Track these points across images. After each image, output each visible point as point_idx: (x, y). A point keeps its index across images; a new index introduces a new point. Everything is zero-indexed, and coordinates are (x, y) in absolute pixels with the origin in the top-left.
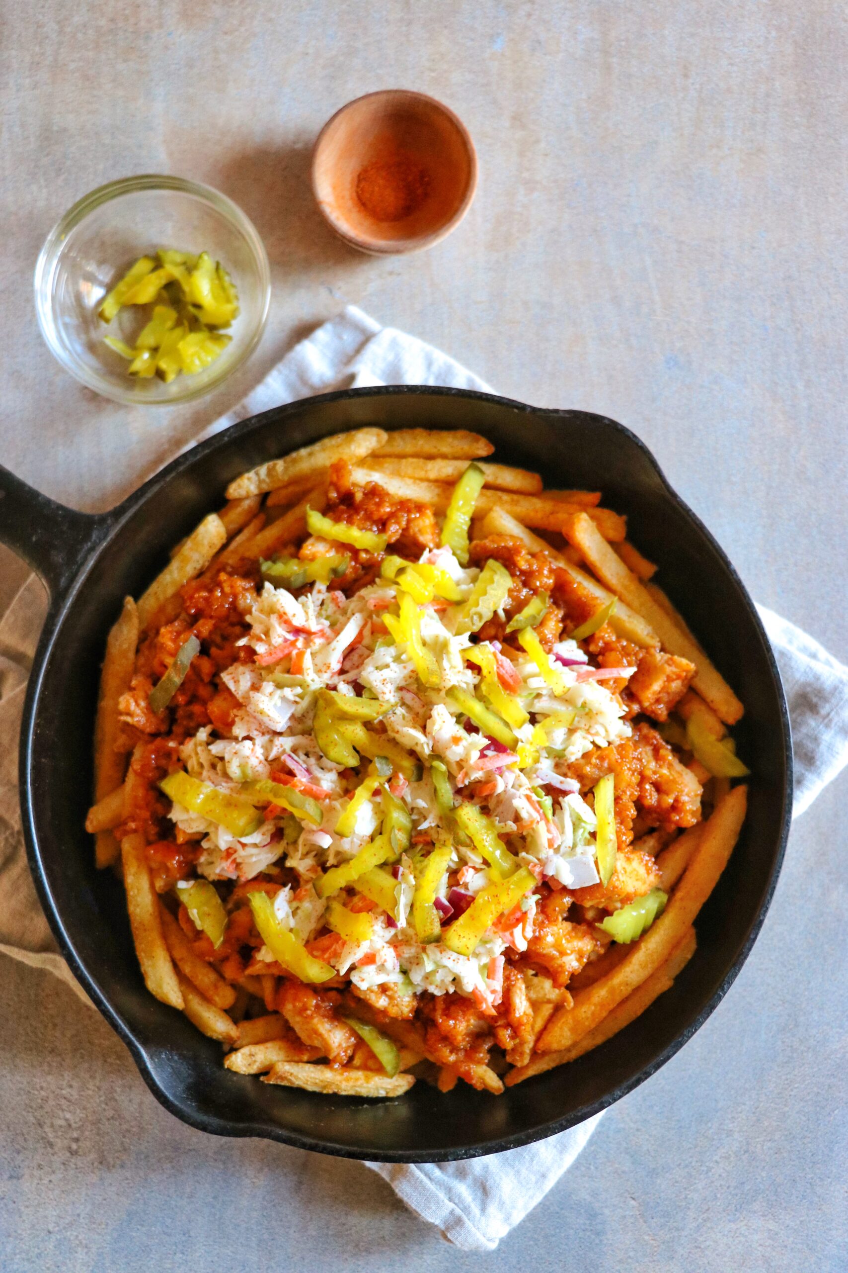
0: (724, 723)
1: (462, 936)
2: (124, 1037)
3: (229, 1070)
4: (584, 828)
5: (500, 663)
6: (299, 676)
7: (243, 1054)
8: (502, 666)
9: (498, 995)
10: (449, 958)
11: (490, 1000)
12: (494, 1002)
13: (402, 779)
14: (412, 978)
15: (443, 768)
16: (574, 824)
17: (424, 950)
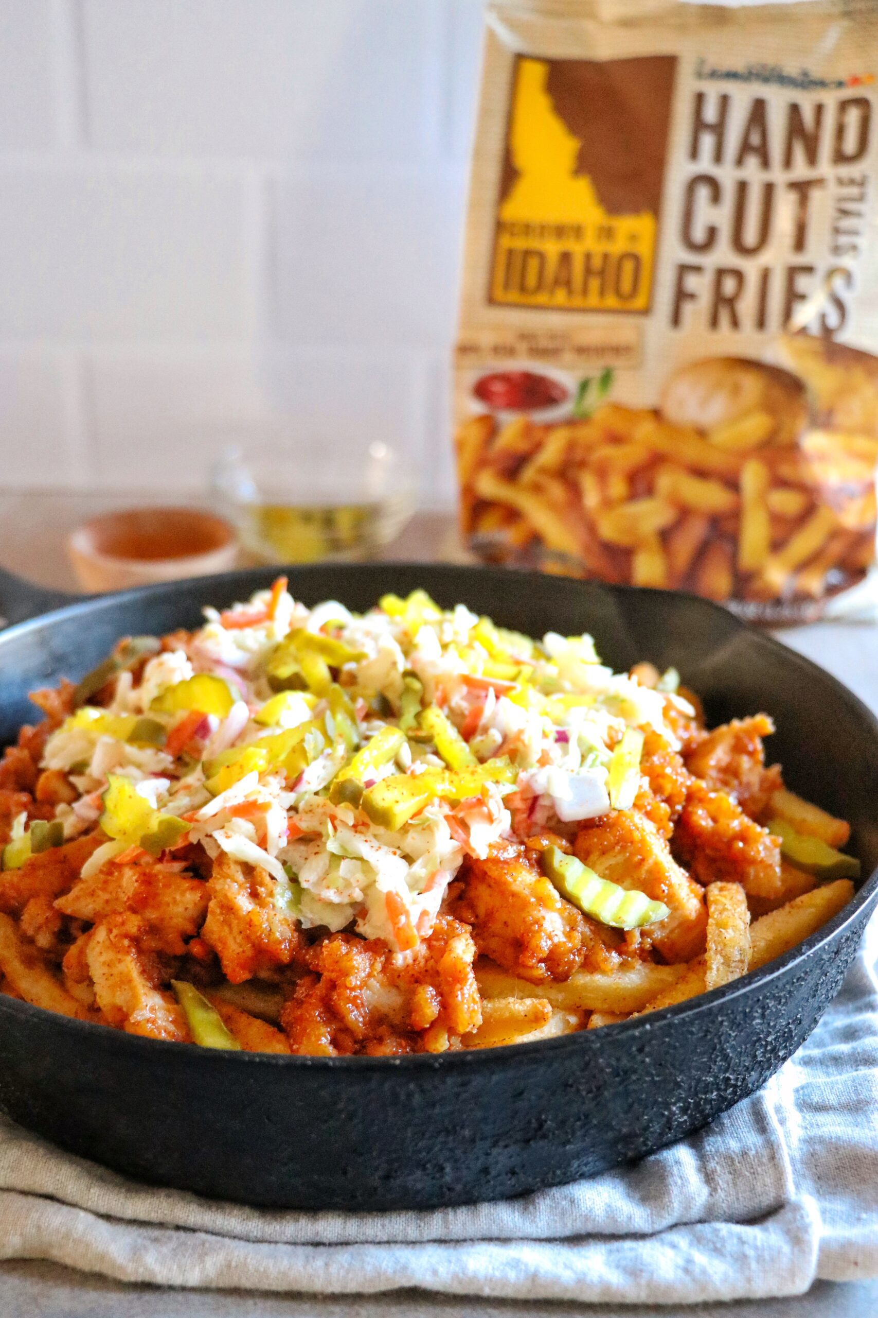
9: (429, 920)
10: (366, 841)
11: (414, 920)
12: (419, 926)
13: (360, 703)
14: (302, 878)
15: (416, 685)
16: (583, 754)
17: (333, 819)
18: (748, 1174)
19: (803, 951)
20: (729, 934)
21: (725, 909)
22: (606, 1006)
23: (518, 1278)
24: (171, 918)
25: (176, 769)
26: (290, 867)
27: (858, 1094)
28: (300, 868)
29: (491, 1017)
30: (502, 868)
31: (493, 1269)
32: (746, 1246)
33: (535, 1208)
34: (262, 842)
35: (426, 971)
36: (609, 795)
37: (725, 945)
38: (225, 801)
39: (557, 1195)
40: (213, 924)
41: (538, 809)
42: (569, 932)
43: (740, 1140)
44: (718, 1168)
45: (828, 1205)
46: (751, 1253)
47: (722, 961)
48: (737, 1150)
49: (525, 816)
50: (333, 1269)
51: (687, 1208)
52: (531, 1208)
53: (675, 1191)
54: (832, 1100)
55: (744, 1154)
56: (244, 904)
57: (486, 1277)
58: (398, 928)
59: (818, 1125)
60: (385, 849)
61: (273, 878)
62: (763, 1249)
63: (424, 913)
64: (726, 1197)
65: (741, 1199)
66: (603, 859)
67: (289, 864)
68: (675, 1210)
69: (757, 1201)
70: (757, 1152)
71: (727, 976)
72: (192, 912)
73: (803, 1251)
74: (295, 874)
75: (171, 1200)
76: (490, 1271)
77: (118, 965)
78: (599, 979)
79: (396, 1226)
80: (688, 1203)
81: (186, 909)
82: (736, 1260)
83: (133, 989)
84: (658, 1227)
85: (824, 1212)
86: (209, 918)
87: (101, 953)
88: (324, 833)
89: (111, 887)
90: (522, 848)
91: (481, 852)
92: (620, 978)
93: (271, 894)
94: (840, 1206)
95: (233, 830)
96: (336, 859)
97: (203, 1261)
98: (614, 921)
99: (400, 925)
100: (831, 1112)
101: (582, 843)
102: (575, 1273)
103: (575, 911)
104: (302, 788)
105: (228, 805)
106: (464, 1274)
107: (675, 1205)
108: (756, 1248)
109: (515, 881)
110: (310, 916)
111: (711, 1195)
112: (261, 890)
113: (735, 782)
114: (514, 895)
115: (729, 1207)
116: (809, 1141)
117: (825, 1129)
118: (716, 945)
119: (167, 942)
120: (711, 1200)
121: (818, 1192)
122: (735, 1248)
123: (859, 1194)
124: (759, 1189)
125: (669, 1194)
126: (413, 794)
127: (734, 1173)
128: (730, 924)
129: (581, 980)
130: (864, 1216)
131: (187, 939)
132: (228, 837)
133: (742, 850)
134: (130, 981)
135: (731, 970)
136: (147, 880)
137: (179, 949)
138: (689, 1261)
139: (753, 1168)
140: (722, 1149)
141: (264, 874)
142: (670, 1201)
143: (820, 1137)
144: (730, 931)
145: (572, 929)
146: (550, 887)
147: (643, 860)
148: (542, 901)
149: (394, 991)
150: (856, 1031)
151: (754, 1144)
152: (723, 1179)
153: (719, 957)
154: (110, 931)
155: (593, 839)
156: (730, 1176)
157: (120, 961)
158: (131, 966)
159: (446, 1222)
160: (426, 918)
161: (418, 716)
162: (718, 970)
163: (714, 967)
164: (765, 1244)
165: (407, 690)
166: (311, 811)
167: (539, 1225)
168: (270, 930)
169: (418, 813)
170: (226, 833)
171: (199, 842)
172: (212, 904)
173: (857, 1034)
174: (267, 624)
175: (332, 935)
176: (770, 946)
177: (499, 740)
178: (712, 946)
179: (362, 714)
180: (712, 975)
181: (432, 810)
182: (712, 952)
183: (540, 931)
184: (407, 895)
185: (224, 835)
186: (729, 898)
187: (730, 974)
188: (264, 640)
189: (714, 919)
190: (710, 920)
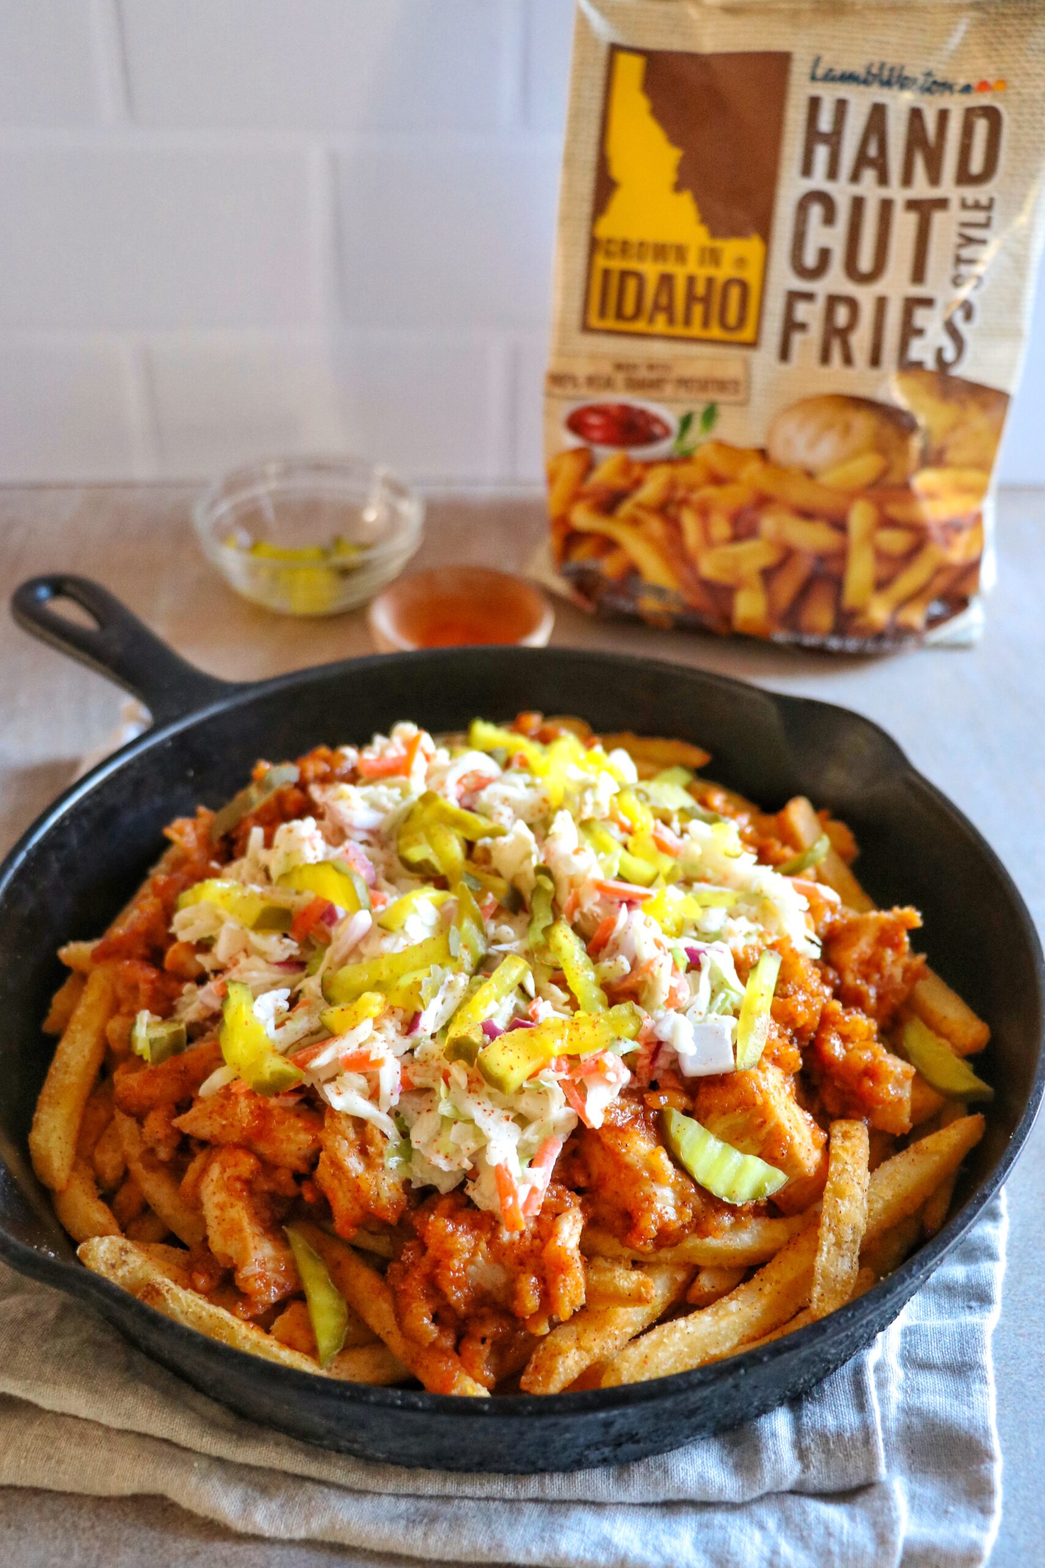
1: (509, 1048)
3: (79, 1260)
4: (726, 994)
8: (660, 832)
9: (538, 1198)
10: (479, 1104)
11: (522, 1198)
12: (527, 1205)
13: (490, 898)
14: (414, 1136)
15: (549, 885)
16: (713, 991)
17: (446, 1076)
18: (841, 1455)
19: (913, 1272)
20: (845, 1207)
21: (844, 1170)
22: (715, 1263)
23: (607, 1560)
24: (285, 1155)
25: (302, 953)
26: (403, 1119)
27: (963, 1354)
28: (413, 1124)
29: (596, 1290)
30: (617, 1137)
31: (585, 1550)
32: (832, 1540)
33: (630, 1476)
34: (374, 1095)
35: (532, 1251)
36: (735, 1047)
37: (839, 1221)
38: (338, 1052)
39: (651, 1463)
40: (323, 1172)
41: (661, 1055)
42: (681, 1207)
43: (837, 1417)
44: (813, 1446)
45: (919, 1490)
46: (836, 1549)
47: (833, 1241)
48: (832, 1430)
49: (647, 1061)
50: (432, 1540)
51: (779, 1482)
52: (626, 1476)
53: (768, 1466)
54: (937, 1357)
55: (839, 1435)
56: (354, 1164)
57: (577, 1559)
58: (505, 1210)
59: (918, 1390)
60: (498, 1112)
61: (384, 1135)
62: (848, 1546)
63: (534, 1190)
64: (817, 1477)
65: (832, 1477)
66: (723, 1119)
67: (401, 1116)
68: (768, 1482)
69: (847, 1479)
70: (852, 1435)
71: (837, 1260)
72: (306, 1151)
73: (886, 1553)
74: (407, 1127)
75: (279, 1450)
76: (582, 1553)
77: (230, 1210)
78: (711, 1242)
79: (494, 1487)
80: (779, 1478)
81: (300, 1149)
82: (820, 1555)
83: (243, 1240)
84: (747, 1498)
85: (913, 1497)
86: (320, 1166)
87: (214, 1193)
88: (437, 1090)
89: (229, 1111)
90: (640, 1108)
91: (595, 1119)
92: (730, 1240)
93: (381, 1155)
94: (930, 1491)
95: (344, 1085)
96: (447, 1122)
97: (308, 1523)
98: (727, 1196)
99: (507, 1207)
100: (934, 1372)
101: (703, 1101)
102: (663, 1557)
103: (688, 1183)
104: (418, 1033)
105: (341, 1055)
106: (556, 1554)
107: (767, 1480)
108: (841, 1544)
109: (629, 1152)
110: (419, 1175)
111: (803, 1472)
112: (371, 1150)
113: (876, 977)
114: (627, 1167)
115: (820, 1483)
116: (908, 1411)
117: (924, 1398)
118: (830, 1219)
119: (279, 1184)
120: (803, 1477)
121: (910, 1468)
122: (820, 1541)
123: (950, 1477)
124: (851, 1470)
125: (762, 1468)
126: (529, 1058)
127: (828, 1452)
128: (848, 1193)
129: (692, 1242)
130: (951, 1509)
131: (299, 1177)
132: (340, 1094)
133: (871, 1088)
134: (241, 1230)
135: (842, 1253)
136: (262, 1114)
137: (291, 1190)
138: (775, 1552)
139: (846, 1450)
140: (818, 1426)
141: (375, 1132)
142: (762, 1477)
143: (919, 1409)
144: (847, 1203)
145: (684, 1204)
146: (664, 1156)
147: (764, 1122)
148: (655, 1176)
149: (498, 1267)
150: (974, 1249)
151: (851, 1425)
152: (816, 1458)
153: (831, 1235)
154: (224, 1170)
155: (715, 1099)
156: (824, 1456)
157: (232, 1206)
158: (240, 1213)
159: (542, 1484)
160: (534, 1196)
161: (547, 930)
162: (829, 1252)
163: (825, 1249)
164: (851, 1540)
165: (538, 889)
166: (425, 1062)
167: (633, 1494)
168: (378, 1194)
169: (535, 1075)
170: (337, 1088)
171: (312, 1085)
172: (323, 1155)
173: (974, 1253)
174: (402, 778)
175: (441, 1197)
176: (887, 1207)
177: (627, 968)
178: (826, 1220)
179: (492, 912)
180: (822, 1260)
181: (548, 1073)
182: (825, 1229)
183: (650, 1210)
184: (516, 1168)
185: (335, 1091)
186: (850, 1153)
187: (840, 1259)
188: (399, 798)
189: (832, 1183)
190: (828, 1183)
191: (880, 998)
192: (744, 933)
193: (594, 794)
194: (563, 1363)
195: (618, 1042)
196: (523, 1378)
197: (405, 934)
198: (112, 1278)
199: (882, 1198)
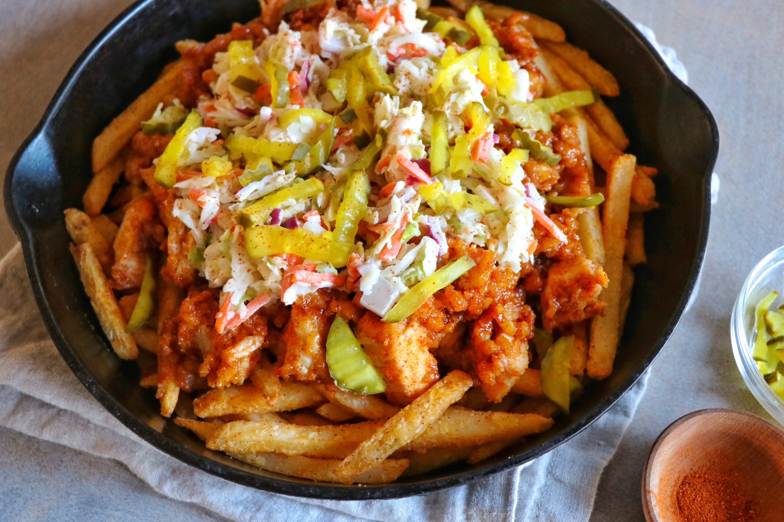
0: (585, 371)
1: (262, 235)
2: (45, 117)
3: (64, 216)
4: (417, 270)
5: (487, 138)
6: (367, 30)
7: (80, 216)
8: (485, 141)
9: (237, 322)
10: (239, 254)
11: (229, 317)
12: (230, 322)
13: (350, 133)
14: (207, 250)
15: (379, 144)
16: (413, 263)
17: (233, 230)
20: (402, 425)
25: (256, 108)
28: (211, 243)
30: (298, 314)
34: (197, 217)
36: (394, 305)
37: (392, 431)
38: (190, 185)
42: (312, 370)
47: (380, 439)
56: (173, 247)
60: (247, 264)
61: (194, 241)
63: (238, 317)
77: (127, 232)
87: (128, 219)
91: (290, 300)
93: (188, 250)
95: (185, 204)
96: (222, 253)
101: (362, 323)
103: (322, 361)
105: (192, 187)
109: (299, 326)
112: (185, 246)
113: (564, 300)
114: (294, 333)
118: (389, 427)
126: (269, 247)
128: (411, 419)
132: (180, 208)
135: (379, 448)
141: (191, 237)
144: (405, 423)
145: (315, 369)
146: (316, 339)
147: (386, 355)
148: (304, 348)
149: (209, 341)
153: (382, 435)
154: (135, 211)
155: (368, 326)
157: (129, 231)
160: (236, 320)
162: (373, 443)
163: (372, 440)
166: (231, 214)
168: (176, 270)
170: (181, 204)
175: (207, 288)
176: (439, 437)
177: (376, 221)
178: (387, 425)
179: (346, 141)
180: (366, 444)
181: (278, 261)
182: (382, 429)
183: (291, 363)
184: (237, 299)
185: (179, 205)
186: (437, 397)
187: (376, 450)
188: (358, 41)
189: (410, 408)
190: (409, 406)
191: (560, 312)
192: (474, 234)
193: (458, 97)
194: (214, 406)
195: (326, 265)
196: (196, 399)
197: (285, 131)
198: (72, 233)
199: (439, 430)
